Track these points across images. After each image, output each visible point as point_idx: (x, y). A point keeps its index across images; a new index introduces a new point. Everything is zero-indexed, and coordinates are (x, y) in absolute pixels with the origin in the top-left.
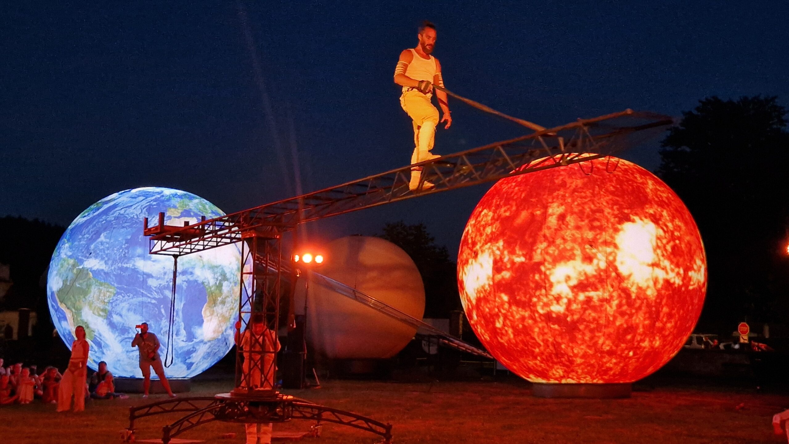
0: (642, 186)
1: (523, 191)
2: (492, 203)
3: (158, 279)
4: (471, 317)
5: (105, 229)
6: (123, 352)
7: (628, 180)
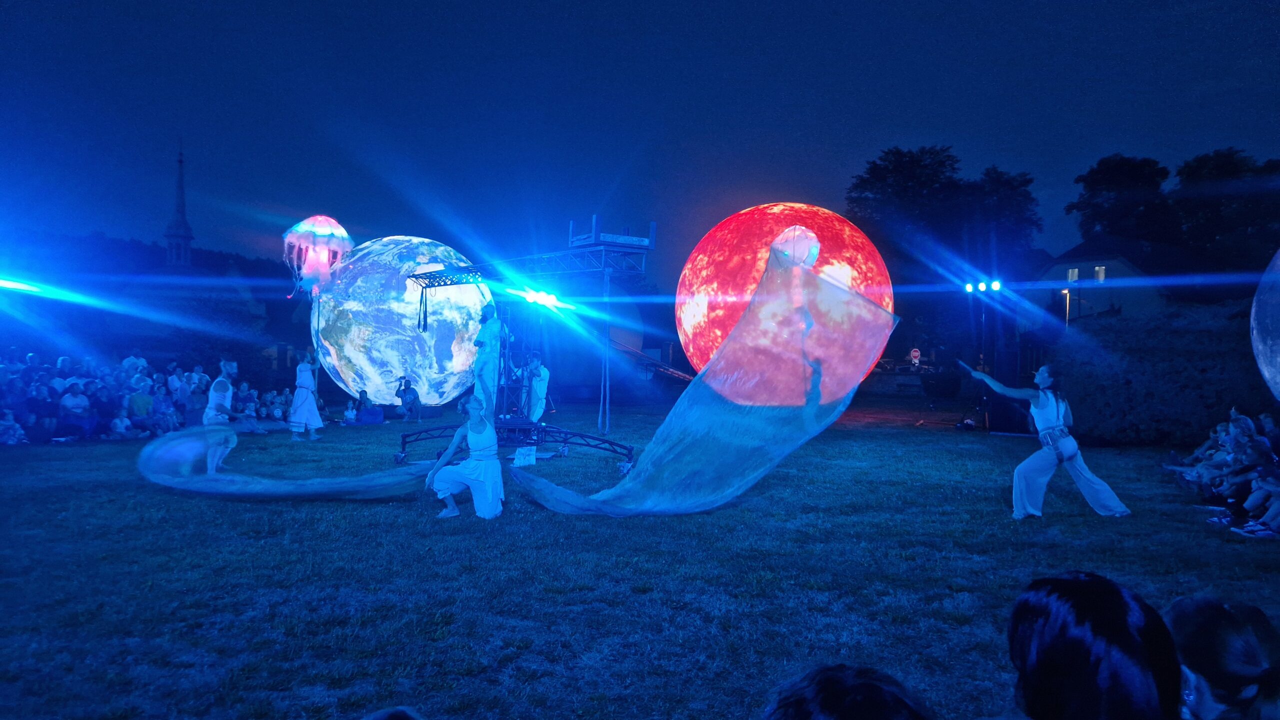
0: (840, 232)
1: (734, 238)
2: (707, 248)
3: (411, 319)
4: (688, 351)
5: (361, 275)
6: (382, 383)
7: (828, 227)
